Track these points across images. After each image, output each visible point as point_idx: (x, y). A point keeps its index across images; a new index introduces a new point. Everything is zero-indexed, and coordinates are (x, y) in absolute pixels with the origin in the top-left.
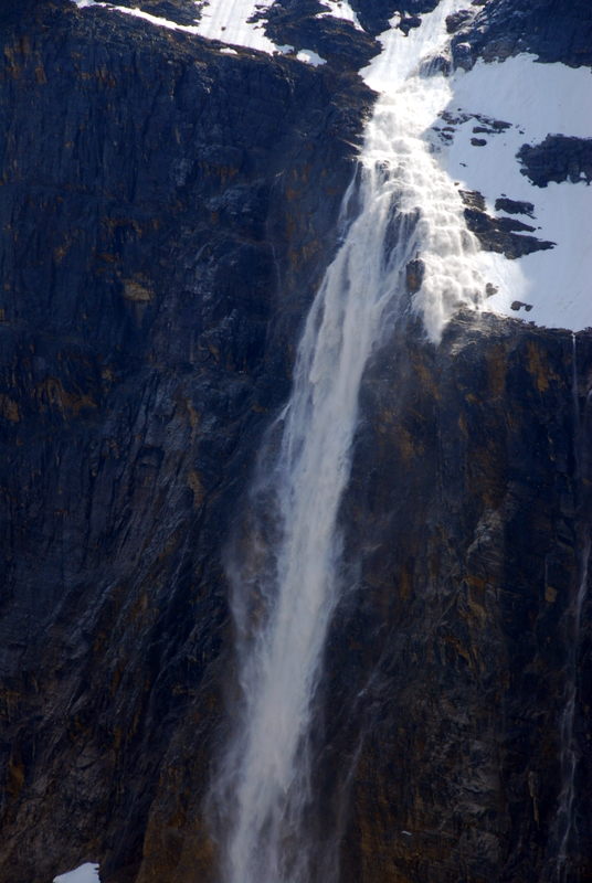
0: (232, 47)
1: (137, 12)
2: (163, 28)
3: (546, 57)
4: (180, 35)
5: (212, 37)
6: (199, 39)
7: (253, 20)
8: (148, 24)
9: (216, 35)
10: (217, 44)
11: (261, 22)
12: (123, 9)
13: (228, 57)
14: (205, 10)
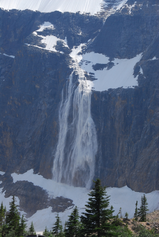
0: (50, 51)
1: (37, 46)
2: (40, 48)
3: (96, 52)
4: (43, 50)
5: (48, 50)
6: (46, 50)
7: (53, 47)
8: (38, 48)
9: (48, 49)
10: (48, 51)
11: (55, 47)
12: (35, 46)
13: (50, 52)
14: (46, 46)
